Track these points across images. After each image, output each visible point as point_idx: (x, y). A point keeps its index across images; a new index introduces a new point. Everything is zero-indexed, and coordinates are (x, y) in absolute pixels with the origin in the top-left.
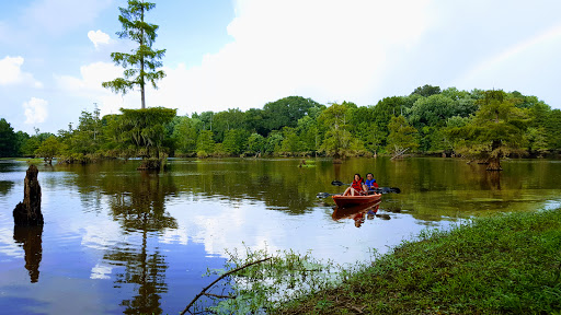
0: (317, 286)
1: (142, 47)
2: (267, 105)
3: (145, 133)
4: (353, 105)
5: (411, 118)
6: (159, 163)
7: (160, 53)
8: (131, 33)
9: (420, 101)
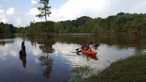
0: (92, 75)
1: (45, 6)
2: (77, 19)
3: (47, 28)
4: (101, 18)
5: (117, 21)
6: (50, 35)
7: (50, 7)
8: (42, 2)
9: (119, 17)
